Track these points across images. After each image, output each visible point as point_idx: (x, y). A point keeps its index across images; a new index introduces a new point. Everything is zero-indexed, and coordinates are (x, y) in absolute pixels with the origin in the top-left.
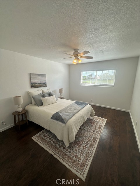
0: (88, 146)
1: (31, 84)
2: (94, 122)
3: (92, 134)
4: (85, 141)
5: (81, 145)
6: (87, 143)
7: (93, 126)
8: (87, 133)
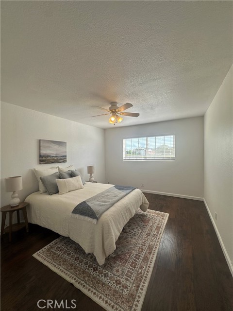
1: (40, 156)
2: (149, 220)
3: (146, 239)
5: (127, 260)
8: (136, 238)
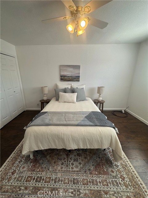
0: (32, 183)
3: (66, 181)
4: (44, 173)
5: (34, 171)
6: (39, 180)
7: (91, 173)
8: (64, 169)
